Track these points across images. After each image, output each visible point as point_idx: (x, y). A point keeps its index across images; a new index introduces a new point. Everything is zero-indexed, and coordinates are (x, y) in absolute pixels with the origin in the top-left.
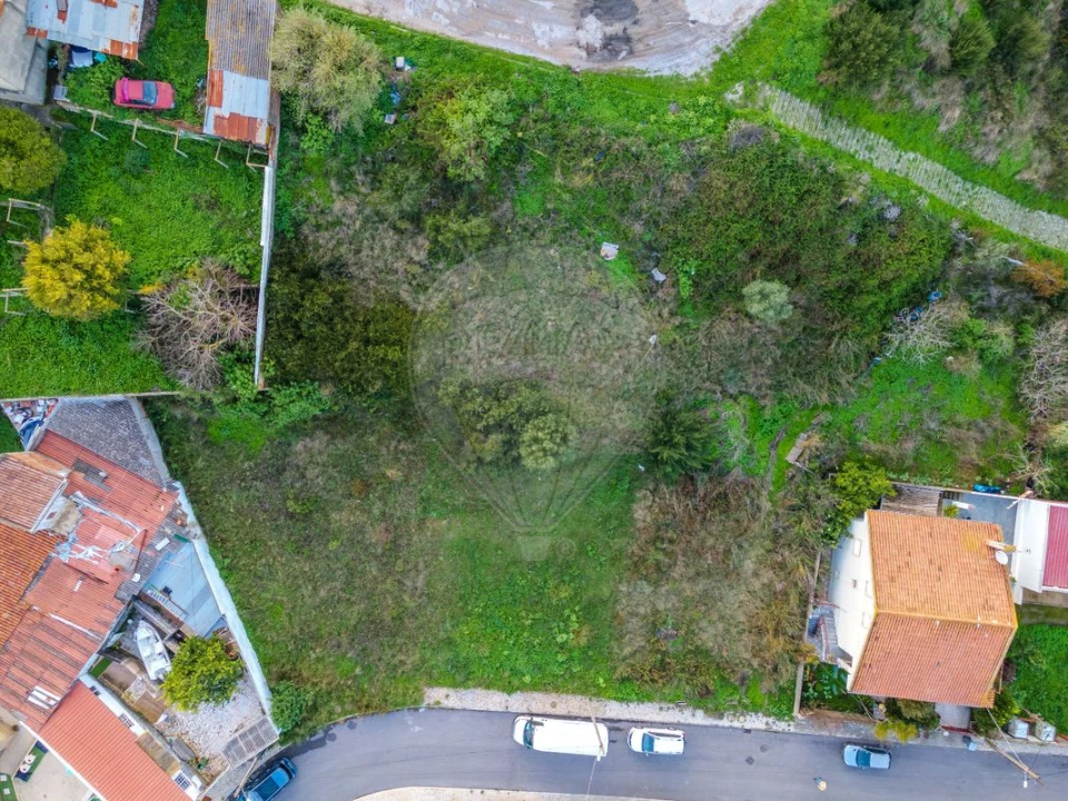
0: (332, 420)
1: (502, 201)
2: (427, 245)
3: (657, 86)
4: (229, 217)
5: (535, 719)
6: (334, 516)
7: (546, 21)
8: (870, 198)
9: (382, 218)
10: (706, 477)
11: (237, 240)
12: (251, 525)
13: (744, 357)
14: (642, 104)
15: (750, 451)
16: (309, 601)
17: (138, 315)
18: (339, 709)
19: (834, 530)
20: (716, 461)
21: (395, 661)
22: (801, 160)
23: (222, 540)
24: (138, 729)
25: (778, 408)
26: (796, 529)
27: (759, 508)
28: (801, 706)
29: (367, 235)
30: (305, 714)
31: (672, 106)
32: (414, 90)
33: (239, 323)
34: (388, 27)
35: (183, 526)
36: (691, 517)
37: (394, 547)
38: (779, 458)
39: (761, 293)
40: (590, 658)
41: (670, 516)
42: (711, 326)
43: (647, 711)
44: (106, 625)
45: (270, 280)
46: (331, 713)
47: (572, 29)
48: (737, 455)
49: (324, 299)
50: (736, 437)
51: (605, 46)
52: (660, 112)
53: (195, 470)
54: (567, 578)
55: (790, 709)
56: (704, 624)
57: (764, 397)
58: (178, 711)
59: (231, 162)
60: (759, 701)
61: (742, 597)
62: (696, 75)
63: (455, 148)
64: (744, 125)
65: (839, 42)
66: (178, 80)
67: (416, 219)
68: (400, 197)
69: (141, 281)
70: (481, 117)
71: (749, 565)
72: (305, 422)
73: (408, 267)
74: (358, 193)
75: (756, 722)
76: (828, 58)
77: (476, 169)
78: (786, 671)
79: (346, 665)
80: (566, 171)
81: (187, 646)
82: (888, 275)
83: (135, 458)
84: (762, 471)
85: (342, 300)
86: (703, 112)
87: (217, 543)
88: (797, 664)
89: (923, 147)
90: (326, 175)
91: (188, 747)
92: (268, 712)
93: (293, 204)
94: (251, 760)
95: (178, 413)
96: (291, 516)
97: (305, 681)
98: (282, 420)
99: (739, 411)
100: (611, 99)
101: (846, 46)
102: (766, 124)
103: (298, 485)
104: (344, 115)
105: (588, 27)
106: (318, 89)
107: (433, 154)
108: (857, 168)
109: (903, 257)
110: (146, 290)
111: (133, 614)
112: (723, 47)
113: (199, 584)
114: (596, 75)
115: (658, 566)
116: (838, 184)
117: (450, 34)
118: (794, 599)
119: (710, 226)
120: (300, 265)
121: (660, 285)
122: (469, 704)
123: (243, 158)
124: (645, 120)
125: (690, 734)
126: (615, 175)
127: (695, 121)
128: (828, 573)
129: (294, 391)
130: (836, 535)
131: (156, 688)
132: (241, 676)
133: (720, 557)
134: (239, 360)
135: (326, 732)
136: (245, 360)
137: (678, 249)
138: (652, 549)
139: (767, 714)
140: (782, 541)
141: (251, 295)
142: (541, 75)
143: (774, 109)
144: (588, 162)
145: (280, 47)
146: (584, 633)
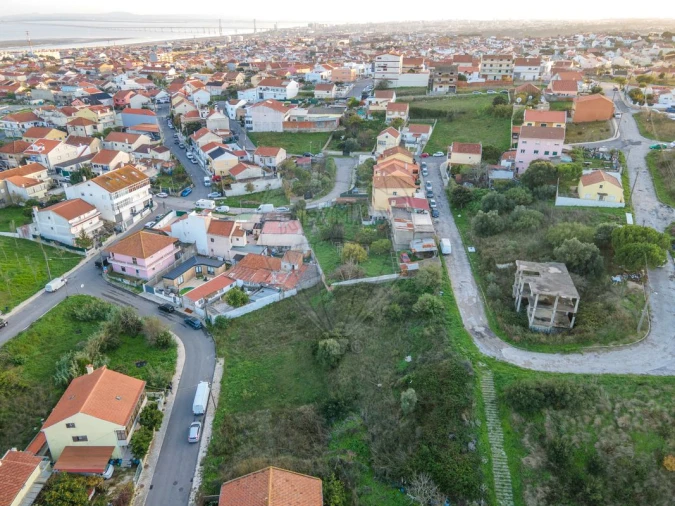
3: (471, 345)
7: (476, 320)
35: (284, 292)
47: (477, 325)
51: (477, 332)
62: (482, 353)
105: (481, 328)
112: (497, 359)
117: (457, 301)
122: (216, 371)
143: (484, 377)
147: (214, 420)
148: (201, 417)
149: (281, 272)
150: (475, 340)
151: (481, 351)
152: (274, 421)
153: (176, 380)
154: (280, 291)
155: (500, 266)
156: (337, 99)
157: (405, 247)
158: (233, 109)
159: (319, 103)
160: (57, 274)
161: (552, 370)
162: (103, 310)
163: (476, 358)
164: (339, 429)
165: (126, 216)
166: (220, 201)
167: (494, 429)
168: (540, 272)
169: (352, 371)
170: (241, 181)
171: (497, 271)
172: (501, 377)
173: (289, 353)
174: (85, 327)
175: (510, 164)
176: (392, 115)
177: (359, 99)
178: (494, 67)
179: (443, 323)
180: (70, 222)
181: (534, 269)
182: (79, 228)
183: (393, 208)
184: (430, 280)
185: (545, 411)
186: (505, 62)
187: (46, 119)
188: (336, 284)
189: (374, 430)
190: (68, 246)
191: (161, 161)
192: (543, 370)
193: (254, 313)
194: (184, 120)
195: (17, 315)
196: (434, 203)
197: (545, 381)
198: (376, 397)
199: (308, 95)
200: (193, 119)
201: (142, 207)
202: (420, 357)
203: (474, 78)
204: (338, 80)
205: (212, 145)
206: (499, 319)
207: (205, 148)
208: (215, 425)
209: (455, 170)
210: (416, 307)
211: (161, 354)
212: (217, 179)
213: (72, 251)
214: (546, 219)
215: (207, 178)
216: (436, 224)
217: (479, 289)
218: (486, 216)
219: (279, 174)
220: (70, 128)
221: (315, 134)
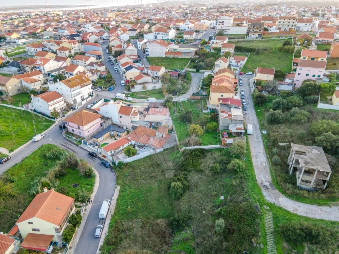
3: (260, 194)
7: (264, 177)
14: (255, 191)
18: (118, 173)
24: (121, 148)
34: (250, 157)
37: (151, 177)
40: (123, 214)
43: (106, 231)
47: (265, 181)
51: (264, 185)
54: (143, 207)
56: (128, 242)
66: (229, 137)
83: (167, 142)
85: (199, 157)
86: (258, 200)
93: (214, 150)
97: (125, 167)
100: (253, 186)
102: (262, 213)
105: (267, 183)
112: (276, 204)
114: (257, 184)
115: (145, 227)
117: (254, 165)
120: (204, 152)
122: (115, 193)
124: (252, 191)
127: (255, 199)
129: (182, 154)
135: (114, 172)
143: (267, 216)
147: (110, 223)
148: (103, 221)
149: (156, 137)
150: (263, 190)
151: (266, 198)
152: (143, 227)
153: (93, 197)
154: (154, 149)
155: (281, 144)
156: (195, 40)
157: (226, 128)
158: (140, 44)
159: (186, 41)
160: (40, 131)
161: (311, 216)
162: (60, 153)
163: (263, 203)
164: (179, 237)
165: (79, 100)
166: (128, 94)
167: (272, 251)
168: (307, 152)
169: (189, 202)
170: (140, 84)
171: (279, 146)
172: (277, 217)
173: (155, 186)
174: (49, 162)
175: (290, 81)
176: (224, 50)
177: (207, 40)
178: (285, 23)
179: (244, 178)
180: (49, 104)
181: (302, 150)
182: (53, 107)
183: (221, 104)
184: (239, 150)
185: (305, 245)
186: (292, 20)
187: (47, 46)
188: (185, 148)
189: (198, 240)
190: (47, 116)
191: (100, 71)
192: (305, 215)
193: (139, 160)
194: (114, 50)
195: (16, 153)
196: (244, 102)
197: (306, 224)
198: (202, 220)
199: (180, 37)
200: (118, 49)
201: (88, 96)
202: (229, 198)
203: (273, 29)
204: (197, 29)
205: (127, 63)
206: (279, 179)
207: (123, 65)
208: (110, 227)
209: (258, 83)
210: (229, 166)
211: (86, 181)
212: (127, 82)
213: (49, 119)
214: (312, 117)
215: (122, 82)
216: (244, 115)
217: (267, 157)
218: (274, 114)
219: (160, 81)
220: (58, 52)
221: (182, 59)
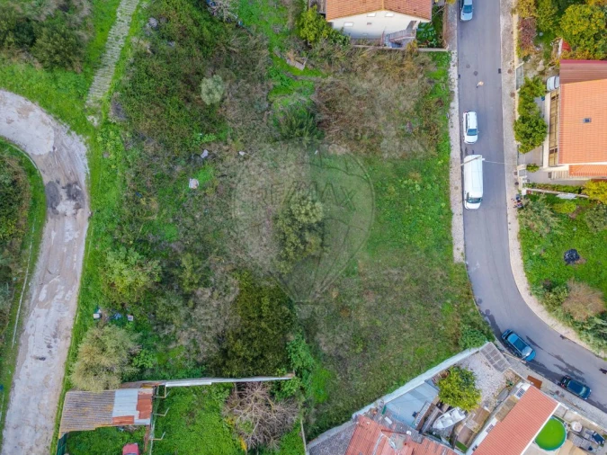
0: (308, 332)
1: (171, 248)
2: (201, 289)
3: (94, 166)
4: (197, 404)
5: (465, 197)
6: (362, 324)
7: (63, 234)
8: (146, 36)
9: (188, 316)
10: (317, 115)
11: (210, 398)
12: (373, 371)
13: (247, 100)
14: (106, 174)
15: (300, 91)
16: (412, 334)
17: (259, 450)
18: (472, 310)
19: (340, 38)
20: (308, 110)
21: (441, 281)
22: (128, 78)
23: (383, 387)
24: (494, 421)
25: (274, 78)
26: (342, 60)
27: (332, 83)
28: (442, 47)
29: (199, 324)
30: (476, 329)
31: (105, 156)
32: (112, 306)
33: (258, 392)
34: (77, 325)
35: (377, 410)
36: (341, 121)
37: (376, 289)
38: (302, 74)
39: (208, 94)
40: (427, 170)
41: (342, 133)
42: (231, 121)
43: (454, 134)
44: (437, 447)
45: (231, 377)
46: (474, 314)
47: (66, 219)
48: (303, 98)
49: (239, 345)
50: (293, 100)
51: (74, 199)
52: (108, 162)
53: (344, 407)
54: (384, 189)
55: (444, 53)
56: (401, 107)
57: (268, 87)
58: (481, 400)
59: (165, 406)
60: (441, 72)
61: (384, 87)
62: (85, 144)
63: (143, 279)
64: (111, 114)
65: (55, 62)
66: (121, 443)
67: (187, 297)
68: (175, 307)
69: (239, 450)
70: (123, 266)
71: (365, 85)
72: (311, 347)
73: (215, 298)
74: (176, 332)
75: (453, 72)
76: (66, 68)
77: (154, 265)
78: (423, 58)
79: (446, 309)
80: (150, 213)
81: (445, 400)
82: (190, 21)
83: (341, 443)
84: (311, 83)
85: (238, 334)
86: (106, 138)
87: (385, 389)
88: (418, 52)
89: (114, 8)
90: (167, 351)
91: (501, 392)
92: (477, 350)
93: (186, 368)
94: (505, 356)
95: (313, 420)
96: (365, 349)
97: (458, 331)
98: (311, 360)
99: (278, 100)
100: (105, 192)
101: (57, 58)
102: (109, 101)
103: (347, 347)
104: (130, 345)
105: (64, 209)
106: (117, 361)
107: (148, 291)
108: (130, 45)
109: (178, 14)
110: (244, 447)
111: (430, 432)
112: (67, 130)
113: (409, 397)
114: (92, 202)
115: (372, 137)
116: (140, 55)
117: (77, 289)
118: (381, 58)
119: (173, 127)
120: (221, 360)
121: (210, 152)
122: (462, 237)
123: (162, 400)
124: (115, 172)
125: (464, 109)
126: (149, 185)
127: (113, 142)
128: (366, 40)
129: (293, 356)
130: (343, 37)
131: (470, 414)
132: (458, 367)
133: (362, 102)
134: (279, 389)
135: (485, 316)
136: (278, 385)
137: (188, 144)
138: (362, 141)
139: (449, 66)
140: (349, 68)
141: (241, 387)
142: (96, 234)
143: (100, 96)
144: (143, 201)
145: (95, 386)
146: (413, 175)
173: (362, 257)
